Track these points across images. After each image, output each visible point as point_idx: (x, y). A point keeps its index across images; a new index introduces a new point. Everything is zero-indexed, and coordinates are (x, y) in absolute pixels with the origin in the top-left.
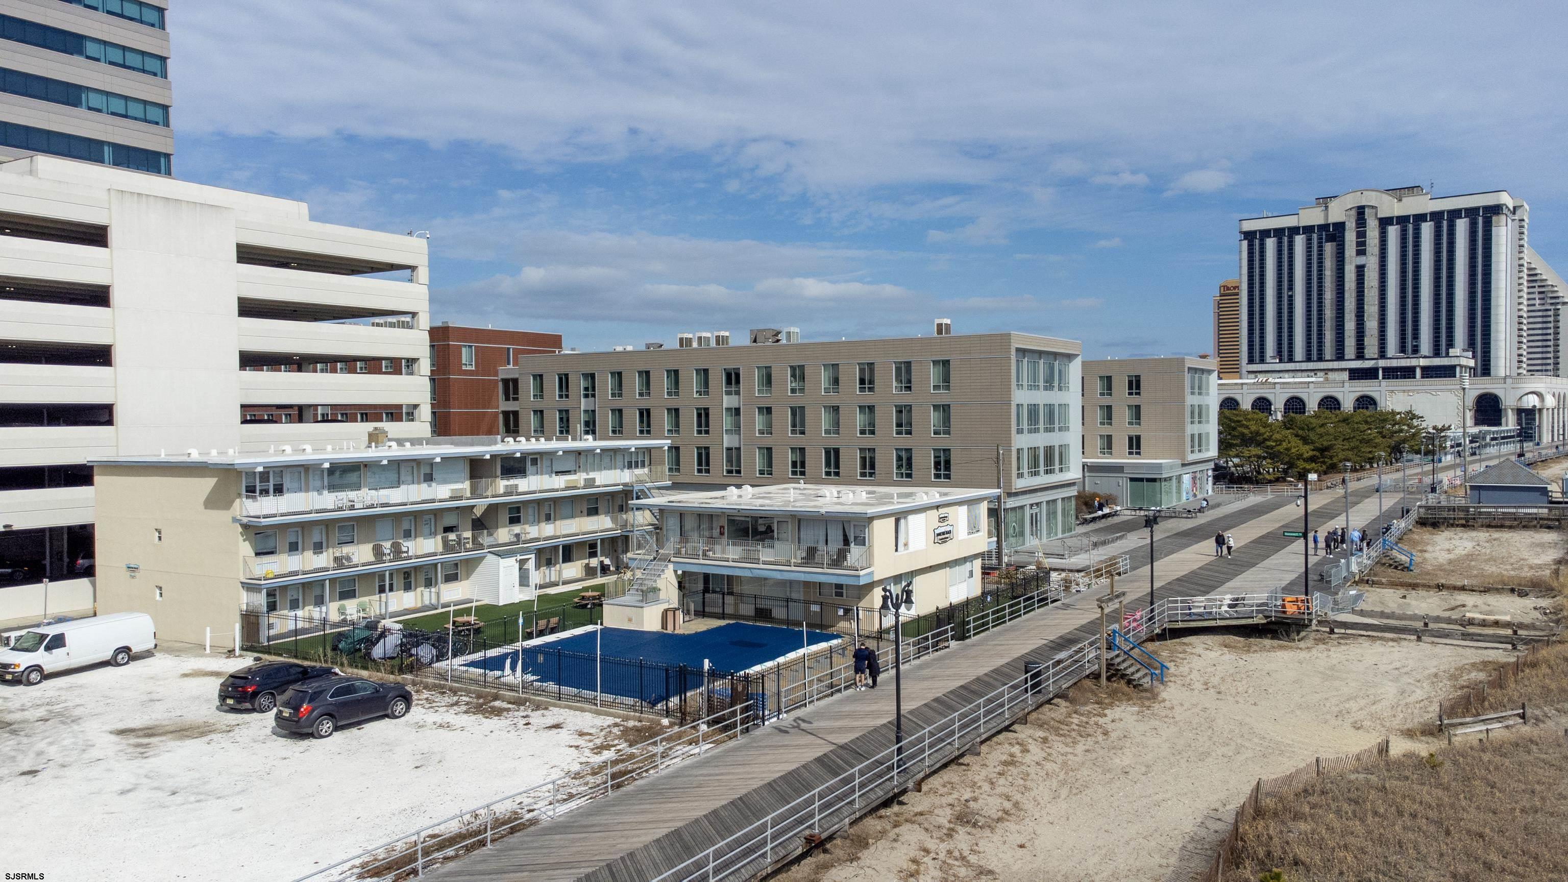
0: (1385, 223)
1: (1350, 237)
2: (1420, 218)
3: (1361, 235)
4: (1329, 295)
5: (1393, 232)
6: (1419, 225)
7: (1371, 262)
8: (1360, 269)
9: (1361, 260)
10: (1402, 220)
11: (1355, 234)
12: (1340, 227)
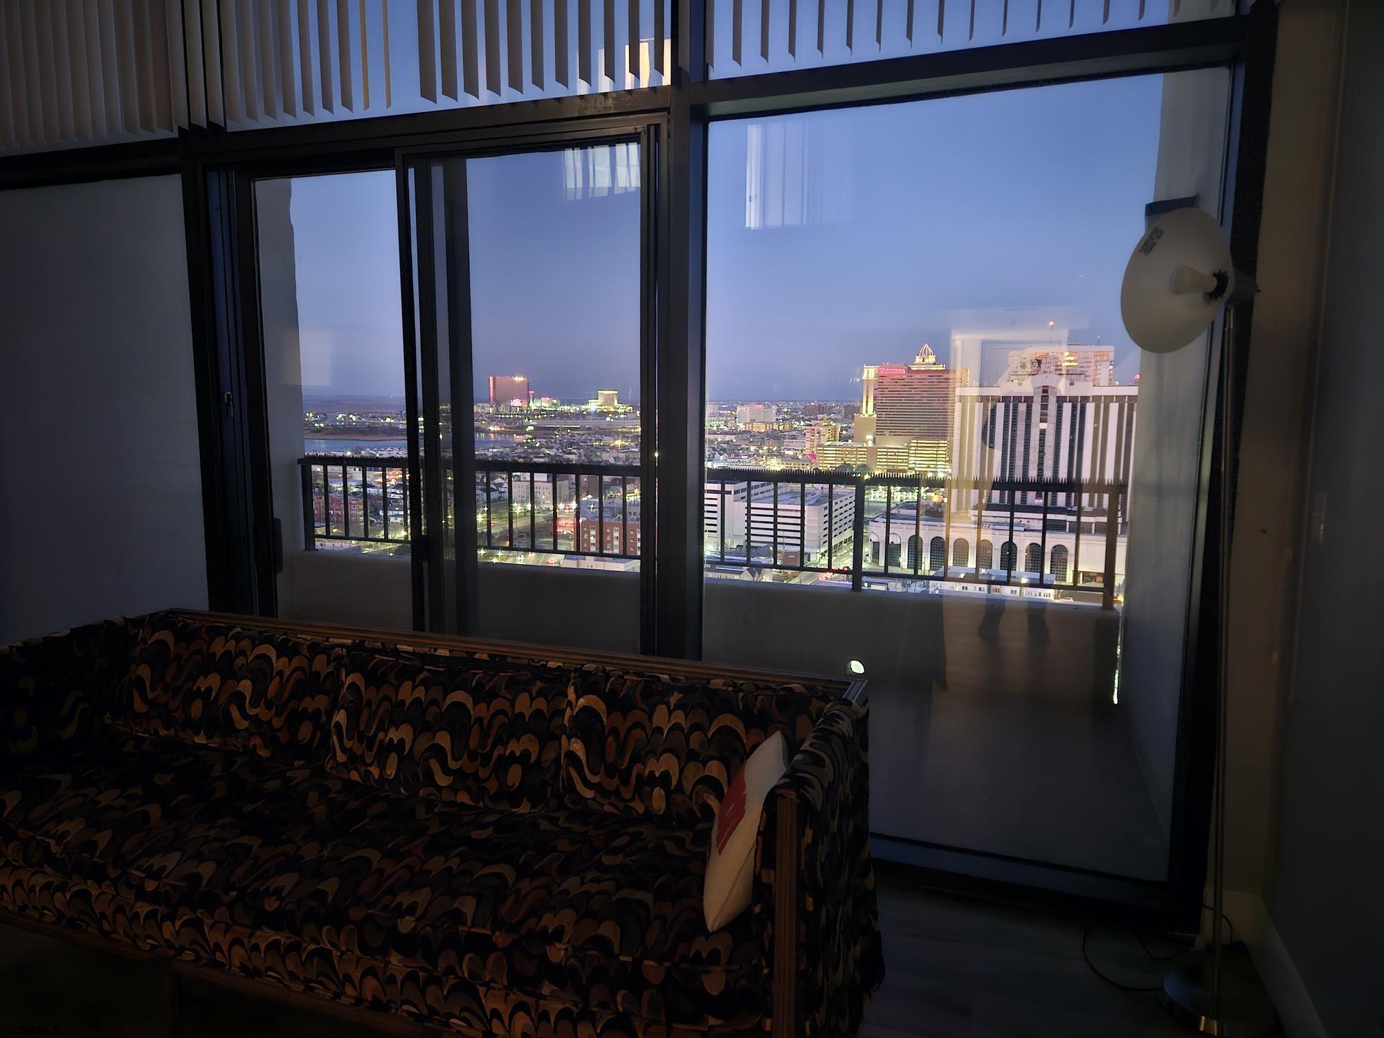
0: (1061, 400)
1: (1036, 408)
2: (1085, 399)
3: (1044, 407)
4: (1020, 449)
5: (1067, 407)
6: (1085, 404)
7: (1049, 427)
8: (1043, 433)
9: (1043, 426)
10: (1073, 400)
11: (1040, 406)
12: (1029, 400)
